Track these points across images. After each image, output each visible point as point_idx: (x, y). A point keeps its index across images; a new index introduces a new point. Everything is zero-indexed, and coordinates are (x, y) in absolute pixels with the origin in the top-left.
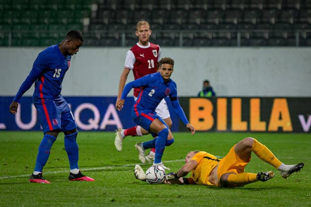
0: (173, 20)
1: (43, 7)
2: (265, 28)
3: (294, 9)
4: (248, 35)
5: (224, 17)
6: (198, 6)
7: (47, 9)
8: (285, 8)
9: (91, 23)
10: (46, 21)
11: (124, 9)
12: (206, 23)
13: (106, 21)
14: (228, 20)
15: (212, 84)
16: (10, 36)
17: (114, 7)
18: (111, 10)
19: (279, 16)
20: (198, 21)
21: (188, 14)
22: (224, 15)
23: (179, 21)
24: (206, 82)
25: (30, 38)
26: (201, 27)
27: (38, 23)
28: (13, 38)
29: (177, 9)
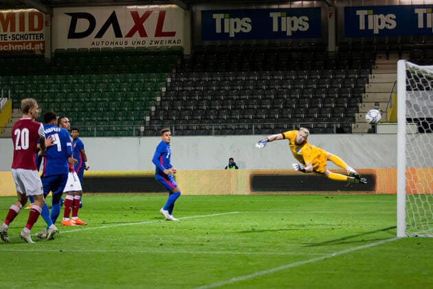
0: (208, 117)
1: (118, 109)
2: (272, 122)
3: (292, 108)
4: (259, 127)
5: (243, 114)
6: (225, 107)
7: (120, 110)
8: (285, 107)
9: (151, 119)
10: (120, 118)
11: (174, 109)
12: (231, 119)
13: (161, 118)
14: (246, 116)
15: (235, 161)
16: (95, 129)
17: (167, 108)
18: (165, 110)
19: (281, 113)
20: (225, 117)
21: (218, 113)
22: (243, 112)
23: (212, 117)
24: (231, 159)
25: (109, 130)
26: (227, 121)
27: (115, 120)
28: (97, 130)
29: (211, 109)
